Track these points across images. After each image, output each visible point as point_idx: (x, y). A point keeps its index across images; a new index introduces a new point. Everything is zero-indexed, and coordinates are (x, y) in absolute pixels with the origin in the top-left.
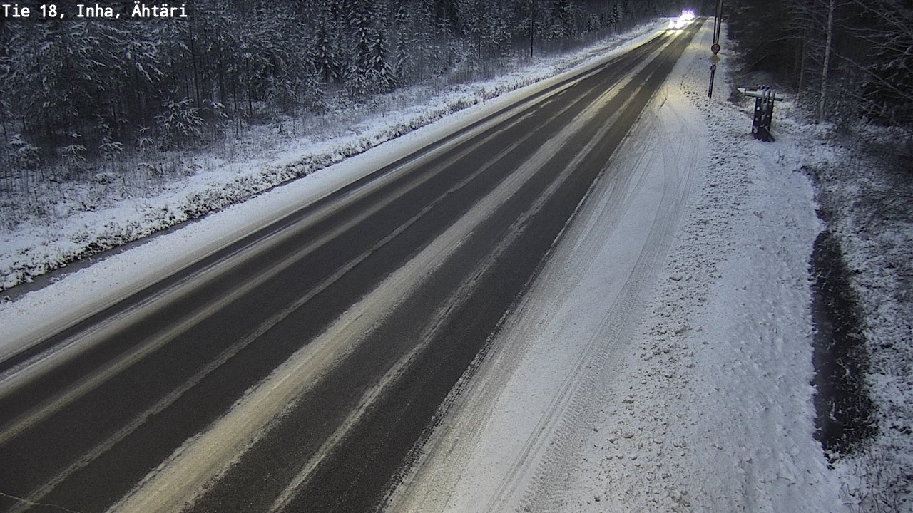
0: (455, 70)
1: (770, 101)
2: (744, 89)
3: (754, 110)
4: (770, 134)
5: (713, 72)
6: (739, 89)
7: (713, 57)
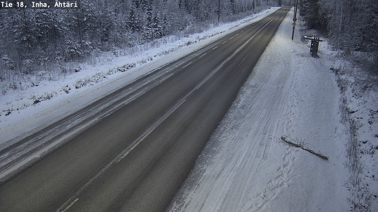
0: (187, 28)
1: (317, 41)
2: (306, 36)
3: (310, 45)
4: (317, 55)
5: (294, 30)
6: (304, 36)
7: (294, 23)
